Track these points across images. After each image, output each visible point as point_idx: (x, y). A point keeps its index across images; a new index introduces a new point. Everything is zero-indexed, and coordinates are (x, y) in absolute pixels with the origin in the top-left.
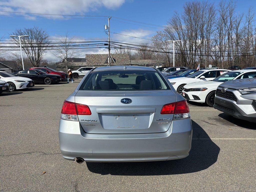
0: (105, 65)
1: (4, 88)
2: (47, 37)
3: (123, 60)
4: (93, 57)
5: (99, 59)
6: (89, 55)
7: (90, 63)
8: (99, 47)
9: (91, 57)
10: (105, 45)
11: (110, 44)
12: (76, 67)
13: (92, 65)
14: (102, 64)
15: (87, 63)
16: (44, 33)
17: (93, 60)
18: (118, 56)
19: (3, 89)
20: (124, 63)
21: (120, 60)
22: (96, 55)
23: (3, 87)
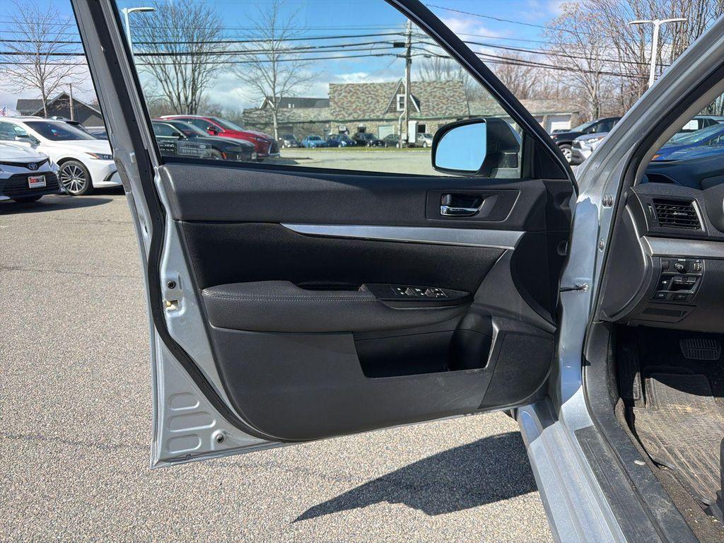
0: (389, 116)
1: (38, 181)
2: (218, 29)
3: (444, 101)
4: (351, 91)
5: (368, 98)
6: (338, 85)
7: (340, 111)
8: (377, 55)
9: (346, 92)
10: (397, 45)
11: (412, 42)
12: (301, 125)
13: (347, 119)
14: (379, 114)
15: (334, 112)
16: (210, 19)
17: (350, 102)
18: (429, 89)
19: (31, 185)
20: (446, 112)
21: (435, 103)
22: (359, 85)
23: (34, 175)
